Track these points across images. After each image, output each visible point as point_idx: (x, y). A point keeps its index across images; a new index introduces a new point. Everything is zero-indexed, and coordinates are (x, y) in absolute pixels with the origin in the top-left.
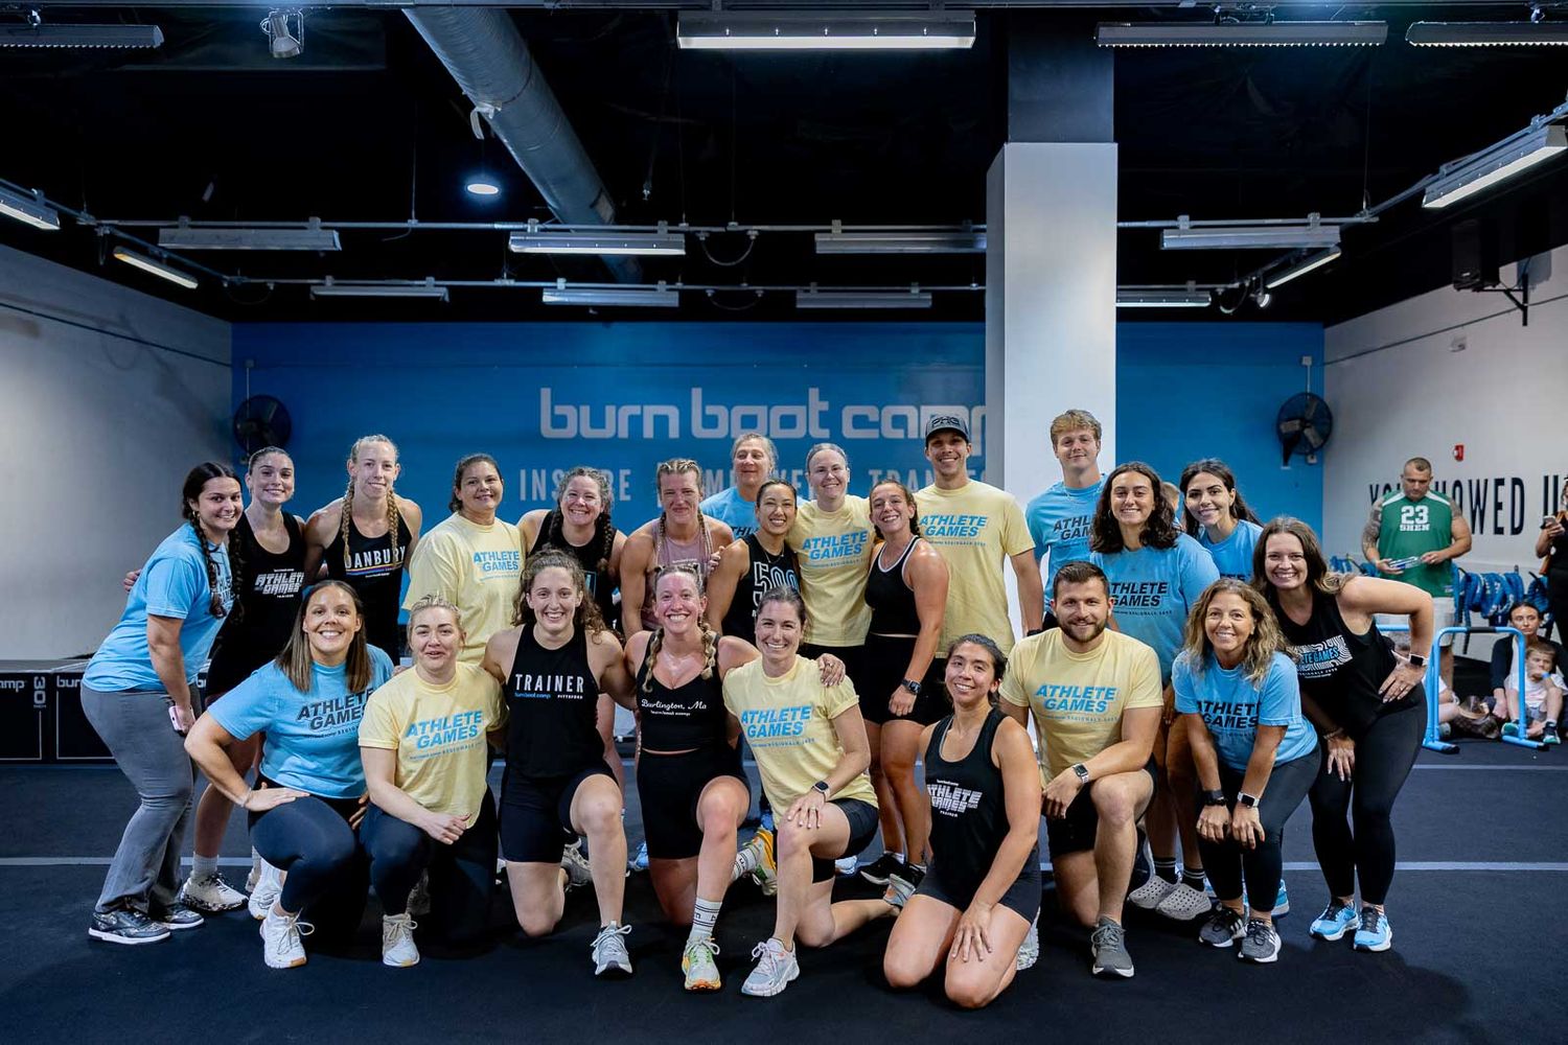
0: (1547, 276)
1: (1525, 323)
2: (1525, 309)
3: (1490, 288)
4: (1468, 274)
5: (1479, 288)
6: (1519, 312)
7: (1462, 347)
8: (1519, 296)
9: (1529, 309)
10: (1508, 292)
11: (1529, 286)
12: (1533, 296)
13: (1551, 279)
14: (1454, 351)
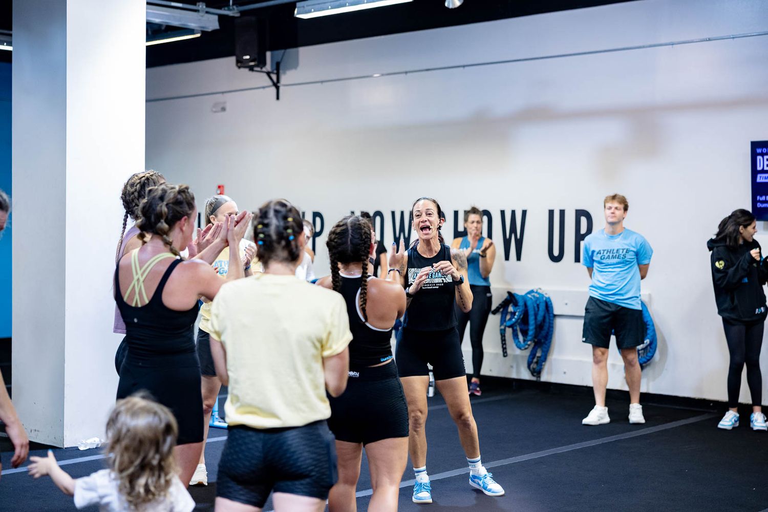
0: (295, 65)
1: (278, 98)
2: (278, 88)
3: (259, 69)
4: (248, 57)
5: (251, 69)
6: (274, 89)
7: (224, 109)
8: (274, 77)
9: (281, 89)
10: (268, 74)
11: (281, 71)
12: (284, 79)
13: (299, 68)
14: (215, 112)
